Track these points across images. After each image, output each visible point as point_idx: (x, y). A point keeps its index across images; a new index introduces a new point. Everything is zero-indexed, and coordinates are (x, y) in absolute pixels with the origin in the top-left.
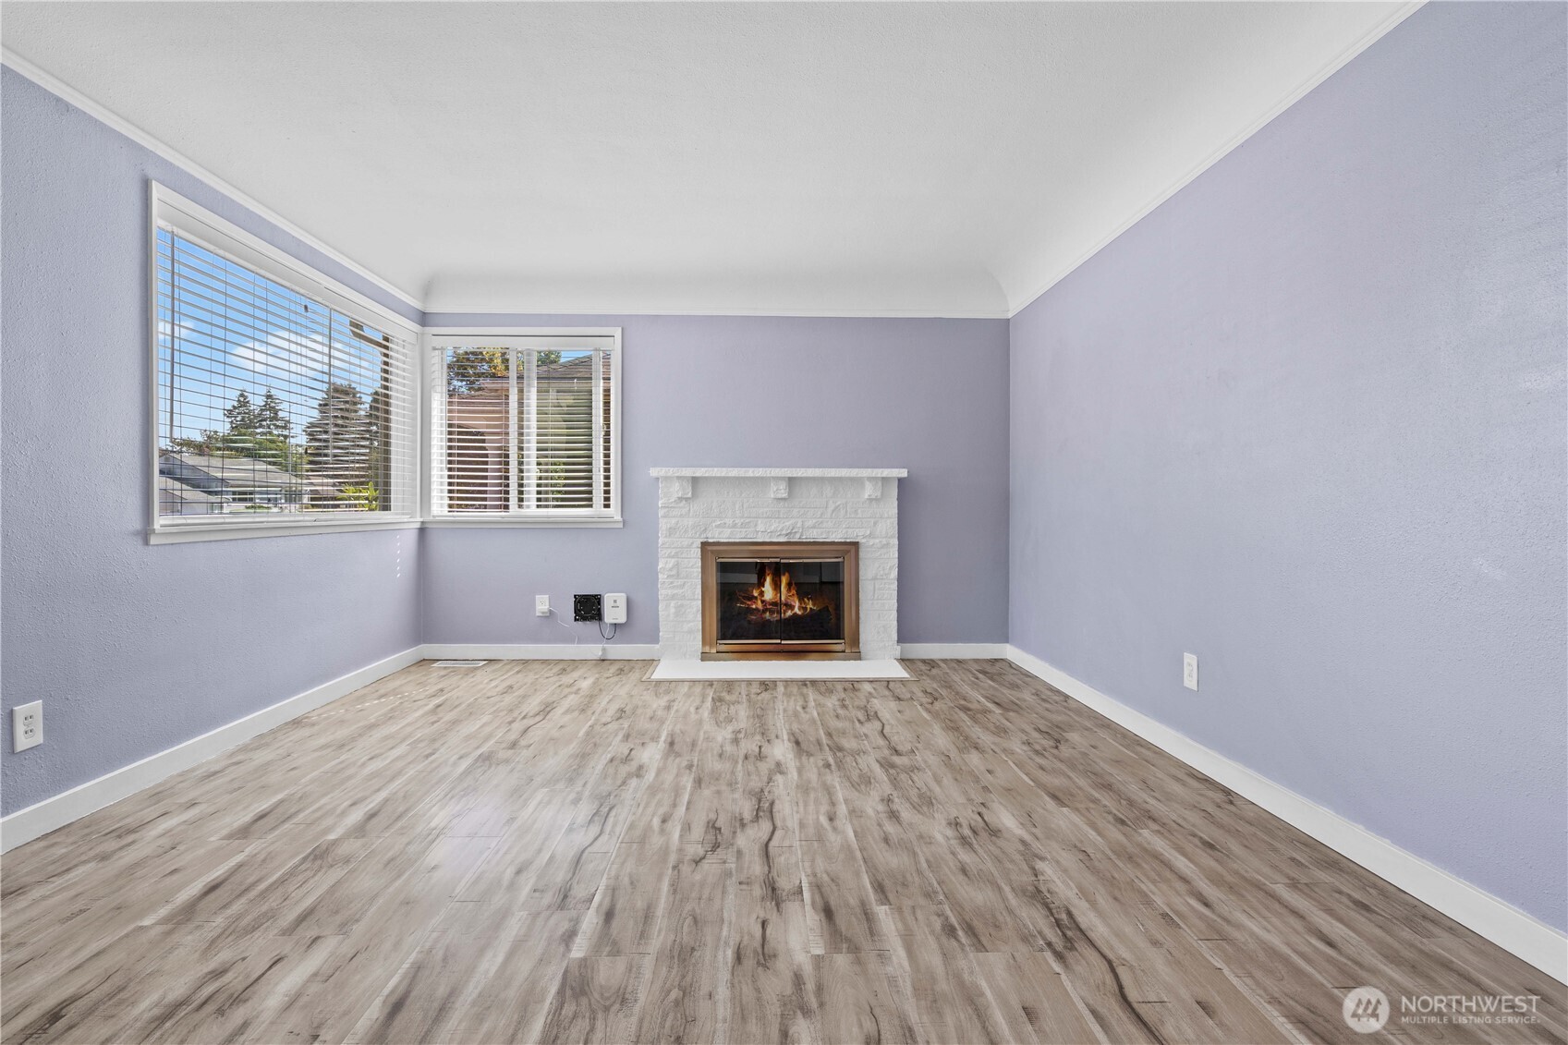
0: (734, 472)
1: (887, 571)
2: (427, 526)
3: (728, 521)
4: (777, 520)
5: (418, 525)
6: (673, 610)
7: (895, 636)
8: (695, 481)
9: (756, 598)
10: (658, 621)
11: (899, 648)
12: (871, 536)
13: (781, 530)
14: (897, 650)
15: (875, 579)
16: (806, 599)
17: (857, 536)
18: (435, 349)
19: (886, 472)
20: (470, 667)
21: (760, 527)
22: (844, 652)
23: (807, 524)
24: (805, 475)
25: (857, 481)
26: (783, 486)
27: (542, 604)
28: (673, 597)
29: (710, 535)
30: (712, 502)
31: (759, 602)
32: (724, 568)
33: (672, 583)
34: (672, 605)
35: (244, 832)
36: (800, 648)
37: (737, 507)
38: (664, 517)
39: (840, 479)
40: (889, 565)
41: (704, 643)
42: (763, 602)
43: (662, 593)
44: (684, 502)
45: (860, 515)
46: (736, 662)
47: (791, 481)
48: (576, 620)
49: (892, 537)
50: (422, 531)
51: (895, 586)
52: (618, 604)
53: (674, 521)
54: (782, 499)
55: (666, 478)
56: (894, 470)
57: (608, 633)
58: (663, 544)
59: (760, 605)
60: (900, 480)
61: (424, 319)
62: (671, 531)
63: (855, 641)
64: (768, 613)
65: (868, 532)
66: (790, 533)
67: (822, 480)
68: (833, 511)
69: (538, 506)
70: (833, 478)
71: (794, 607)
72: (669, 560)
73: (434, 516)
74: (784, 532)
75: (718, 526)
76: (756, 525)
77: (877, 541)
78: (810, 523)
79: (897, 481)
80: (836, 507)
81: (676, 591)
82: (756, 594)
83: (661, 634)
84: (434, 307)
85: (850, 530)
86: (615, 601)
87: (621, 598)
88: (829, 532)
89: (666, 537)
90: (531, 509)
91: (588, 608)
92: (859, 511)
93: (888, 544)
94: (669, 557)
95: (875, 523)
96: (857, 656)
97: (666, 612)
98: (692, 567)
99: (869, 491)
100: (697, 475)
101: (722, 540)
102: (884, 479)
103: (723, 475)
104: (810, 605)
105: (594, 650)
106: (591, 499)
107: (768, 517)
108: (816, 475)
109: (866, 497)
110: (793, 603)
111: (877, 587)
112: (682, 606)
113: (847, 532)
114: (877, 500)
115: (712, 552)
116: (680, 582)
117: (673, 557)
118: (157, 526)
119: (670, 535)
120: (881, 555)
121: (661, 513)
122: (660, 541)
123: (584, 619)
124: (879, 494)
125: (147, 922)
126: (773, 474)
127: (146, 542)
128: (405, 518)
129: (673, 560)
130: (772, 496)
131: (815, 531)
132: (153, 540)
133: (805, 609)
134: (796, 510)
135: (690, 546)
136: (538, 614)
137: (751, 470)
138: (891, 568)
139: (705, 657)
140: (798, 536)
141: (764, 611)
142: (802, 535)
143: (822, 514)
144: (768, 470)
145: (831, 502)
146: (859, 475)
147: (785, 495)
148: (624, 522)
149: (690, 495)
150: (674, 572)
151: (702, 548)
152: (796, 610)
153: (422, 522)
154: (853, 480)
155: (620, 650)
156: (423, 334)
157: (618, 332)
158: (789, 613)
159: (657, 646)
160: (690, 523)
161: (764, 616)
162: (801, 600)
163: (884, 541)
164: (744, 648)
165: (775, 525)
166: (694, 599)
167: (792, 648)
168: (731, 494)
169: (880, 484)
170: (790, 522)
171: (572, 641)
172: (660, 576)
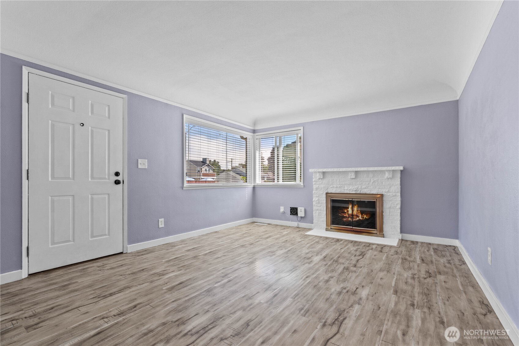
0: (335, 170)
1: (395, 205)
2: (255, 186)
3: (335, 186)
4: (352, 186)
5: (253, 186)
6: (317, 214)
7: (399, 230)
8: (324, 173)
9: (346, 213)
10: (313, 217)
11: (401, 235)
12: (388, 192)
13: (353, 189)
14: (400, 236)
15: (390, 208)
16: (363, 214)
17: (383, 192)
18: (257, 139)
19: (393, 168)
20: (262, 224)
21: (346, 188)
22: (376, 234)
23: (363, 187)
24: (360, 170)
25: (383, 172)
26: (353, 174)
27: (282, 209)
28: (317, 210)
29: (329, 190)
30: (330, 180)
31: (347, 214)
32: (333, 201)
33: (317, 205)
34: (317, 212)
35: (188, 250)
36: (359, 230)
37: (338, 181)
38: (315, 184)
39: (376, 171)
40: (396, 203)
41: (327, 225)
42: (348, 214)
43: (314, 208)
44: (321, 180)
45: (384, 184)
46: (337, 232)
47: (356, 172)
48: (291, 215)
49: (398, 192)
50: (254, 188)
51: (399, 211)
52: (302, 211)
53: (318, 186)
54: (353, 178)
55: (315, 172)
56: (396, 167)
57: (299, 219)
58: (314, 193)
59: (347, 215)
60: (401, 171)
61: (254, 131)
62: (317, 189)
63: (381, 230)
64: (350, 218)
65: (387, 191)
66: (356, 190)
67: (368, 171)
68: (373, 183)
69: (283, 181)
70: (373, 171)
71: (359, 217)
72: (316, 198)
73: (257, 184)
74: (354, 190)
75: (332, 187)
76: (344, 187)
77: (391, 194)
78: (364, 187)
79: (400, 172)
80: (374, 181)
81: (318, 208)
82: (346, 211)
83: (314, 221)
84: (257, 128)
85: (380, 190)
86: (301, 210)
87: (303, 209)
88: (371, 190)
89: (315, 191)
90: (281, 182)
91: (294, 211)
92: (384, 183)
93: (396, 195)
94: (316, 197)
95: (390, 187)
96: (383, 236)
97: (315, 214)
98: (323, 200)
99: (387, 175)
100: (324, 171)
101: (333, 192)
102: (394, 171)
103: (332, 171)
104: (365, 216)
105: (295, 224)
106: (295, 179)
107: (348, 185)
108: (365, 170)
109: (386, 177)
110: (359, 215)
111: (391, 211)
112: (320, 213)
113: (378, 190)
114: (390, 178)
115: (330, 196)
116: (320, 205)
117: (317, 197)
118: (185, 186)
119: (316, 190)
120: (393, 199)
121: (314, 183)
122: (313, 192)
123: (293, 214)
124: (391, 176)
125: (163, 261)
126: (349, 170)
127: (183, 189)
128: (250, 184)
129: (317, 198)
130: (350, 177)
131: (366, 189)
132: (184, 189)
133: (363, 218)
134: (358, 182)
135: (322, 194)
136: (281, 212)
137: (341, 169)
138: (397, 204)
139: (327, 230)
140: (359, 191)
141: (349, 218)
142: (361, 191)
143: (368, 184)
144: (347, 169)
145: (372, 179)
146: (382, 170)
147: (354, 177)
148: (304, 186)
149: (322, 177)
150: (317, 202)
151: (326, 194)
152: (360, 218)
153: (254, 186)
154: (381, 171)
155: (303, 225)
156: (254, 135)
157: (302, 128)
158: (358, 219)
159: (312, 225)
160: (323, 186)
161: (348, 219)
162: (362, 214)
163: (394, 194)
164: (340, 228)
165: (351, 187)
166: (324, 211)
167: (357, 230)
168: (336, 177)
169: (392, 172)
170: (357, 186)
171: (290, 221)
172: (314, 203)
